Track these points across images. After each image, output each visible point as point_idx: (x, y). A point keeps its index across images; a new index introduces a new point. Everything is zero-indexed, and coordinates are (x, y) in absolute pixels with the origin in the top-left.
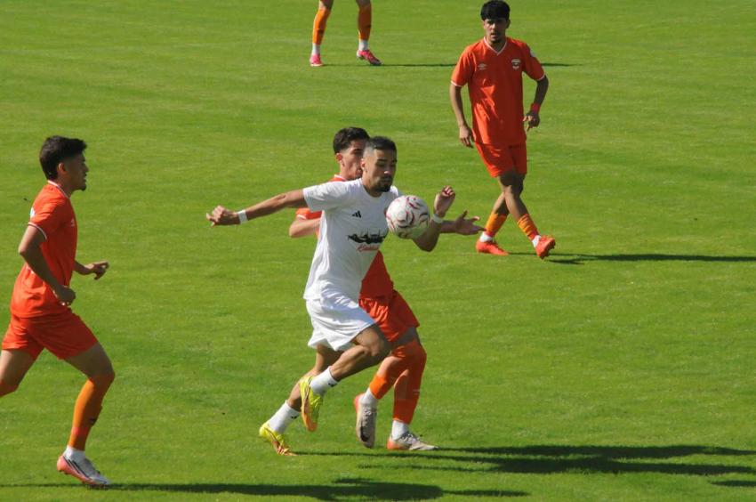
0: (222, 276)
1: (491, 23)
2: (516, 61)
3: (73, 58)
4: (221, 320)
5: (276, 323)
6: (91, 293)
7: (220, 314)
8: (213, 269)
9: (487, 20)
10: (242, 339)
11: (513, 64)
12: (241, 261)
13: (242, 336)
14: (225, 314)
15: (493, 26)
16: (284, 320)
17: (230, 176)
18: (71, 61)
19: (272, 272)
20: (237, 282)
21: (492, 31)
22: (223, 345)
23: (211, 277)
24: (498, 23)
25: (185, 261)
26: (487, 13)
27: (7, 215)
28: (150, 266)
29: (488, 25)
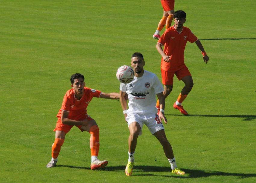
0: (204, 134)
1: (177, 20)
2: (186, 37)
3: (139, 39)
4: (203, 153)
5: (227, 155)
6: (147, 141)
7: (203, 151)
8: (200, 131)
9: (176, 18)
10: (213, 162)
11: (184, 38)
12: (212, 127)
13: (213, 160)
14: (205, 151)
15: (178, 21)
16: (231, 153)
17: (207, 90)
18: (138, 40)
19: (226, 132)
20: (211, 137)
21: (178, 23)
22: (205, 164)
23: (199, 134)
24: (180, 20)
25: (187, 127)
26: (176, 15)
27: (110, 107)
28: (172, 129)
29: (176, 20)
